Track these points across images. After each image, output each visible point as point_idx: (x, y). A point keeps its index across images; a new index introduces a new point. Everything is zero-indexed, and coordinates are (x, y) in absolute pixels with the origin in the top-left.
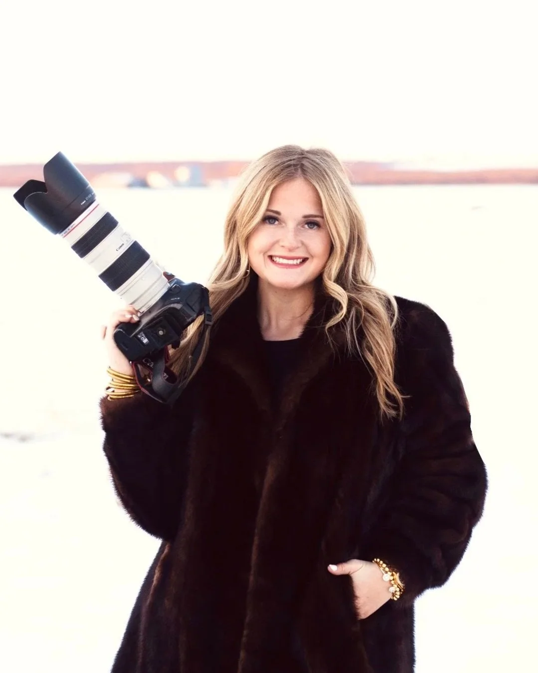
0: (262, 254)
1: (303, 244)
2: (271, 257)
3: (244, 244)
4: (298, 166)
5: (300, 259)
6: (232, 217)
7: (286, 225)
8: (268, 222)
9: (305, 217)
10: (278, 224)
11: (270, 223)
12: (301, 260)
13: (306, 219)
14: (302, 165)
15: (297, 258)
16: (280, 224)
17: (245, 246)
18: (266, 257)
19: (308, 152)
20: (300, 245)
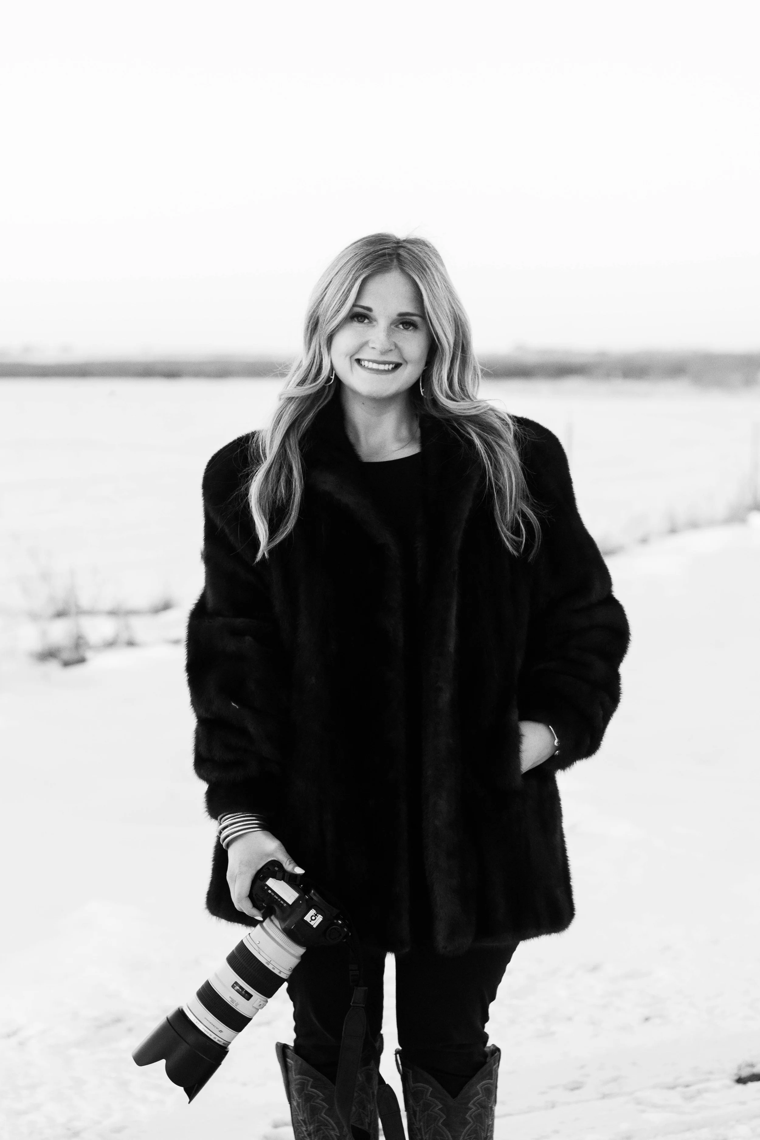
0: (348, 357)
1: (396, 346)
2: (359, 361)
3: (326, 342)
4: (394, 256)
5: (393, 364)
6: (314, 312)
7: (377, 324)
8: (356, 320)
9: (401, 315)
10: (369, 322)
11: (359, 321)
12: (394, 366)
13: (402, 317)
14: (399, 255)
15: (389, 363)
16: (370, 322)
17: (327, 346)
18: (353, 361)
19: (404, 241)
20: (393, 348)
